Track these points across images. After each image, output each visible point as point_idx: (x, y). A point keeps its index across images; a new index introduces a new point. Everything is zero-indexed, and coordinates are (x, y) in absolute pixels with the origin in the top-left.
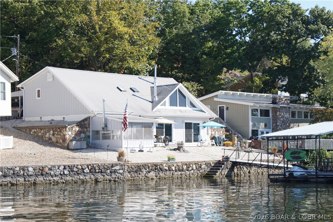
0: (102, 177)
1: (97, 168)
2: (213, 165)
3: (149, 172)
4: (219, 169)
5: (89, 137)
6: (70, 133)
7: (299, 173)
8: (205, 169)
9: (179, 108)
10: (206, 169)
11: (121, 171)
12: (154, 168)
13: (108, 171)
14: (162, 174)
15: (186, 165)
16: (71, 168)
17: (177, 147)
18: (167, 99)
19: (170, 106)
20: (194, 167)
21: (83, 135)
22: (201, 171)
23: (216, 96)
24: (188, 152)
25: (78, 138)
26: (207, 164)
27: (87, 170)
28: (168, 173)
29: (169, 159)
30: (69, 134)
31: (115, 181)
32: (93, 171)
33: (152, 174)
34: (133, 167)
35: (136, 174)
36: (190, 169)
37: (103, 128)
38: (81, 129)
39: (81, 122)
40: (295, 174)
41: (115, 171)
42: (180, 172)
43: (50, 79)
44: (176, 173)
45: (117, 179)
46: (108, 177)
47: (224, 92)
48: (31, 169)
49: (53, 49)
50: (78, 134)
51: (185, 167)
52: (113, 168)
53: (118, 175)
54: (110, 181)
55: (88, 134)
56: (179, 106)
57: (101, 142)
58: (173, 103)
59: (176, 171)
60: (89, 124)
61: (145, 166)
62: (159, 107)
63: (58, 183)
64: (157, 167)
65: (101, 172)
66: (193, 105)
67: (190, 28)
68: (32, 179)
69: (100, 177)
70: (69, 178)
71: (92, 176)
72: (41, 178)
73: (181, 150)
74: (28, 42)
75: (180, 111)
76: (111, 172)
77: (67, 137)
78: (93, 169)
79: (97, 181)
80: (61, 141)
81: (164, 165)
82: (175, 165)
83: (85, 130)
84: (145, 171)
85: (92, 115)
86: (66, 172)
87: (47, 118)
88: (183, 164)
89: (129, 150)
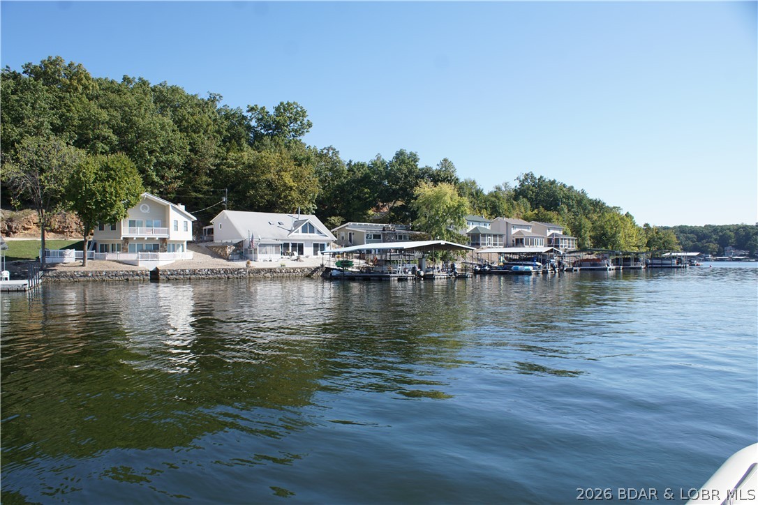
1: (228, 271)
2: (313, 269)
3: (266, 273)
4: (316, 272)
5: (243, 252)
8: (307, 272)
9: (308, 234)
11: (244, 273)
12: (269, 271)
13: (236, 273)
14: (275, 275)
15: (293, 269)
16: (212, 270)
18: (300, 228)
19: (302, 233)
20: (299, 271)
21: (238, 251)
22: (304, 273)
23: (347, 226)
24: (303, 261)
25: (235, 253)
26: (309, 269)
27: (222, 272)
28: (280, 274)
29: (282, 266)
30: (229, 251)
33: (268, 275)
34: (255, 270)
35: (257, 274)
36: (296, 272)
37: (249, 247)
38: (237, 248)
39: (237, 243)
41: (240, 273)
42: (288, 274)
43: (225, 218)
45: (241, 277)
46: (235, 276)
47: (352, 223)
48: (187, 271)
49: (247, 197)
50: (234, 251)
51: (292, 271)
52: (239, 271)
53: (242, 274)
54: (237, 278)
55: (241, 250)
57: (249, 255)
58: (304, 230)
59: (285, 273)
60: (243, 245)
61: (263, 270)
62: (293, 233)
63: (204, 279)
64: (271, 270)
65: (231, 273)
66: (319, 232)
67: (345, 181)
68: (188, 277)
69: (231, 276)
70: (210, 276)
71: (226, 275)
72: (194, 276)
74: (236, 192)
75: (309, 236)
76: (238, 273)
78: (226, 271)
79: (228, 278)
81: (277, 269)
82: (285, 269)
83: (240, 248)
84: (263, 272)
85: (244, 239)
86: (209, 273)
87: (224, 241)
88: (290, 268)
89: (262, 260)
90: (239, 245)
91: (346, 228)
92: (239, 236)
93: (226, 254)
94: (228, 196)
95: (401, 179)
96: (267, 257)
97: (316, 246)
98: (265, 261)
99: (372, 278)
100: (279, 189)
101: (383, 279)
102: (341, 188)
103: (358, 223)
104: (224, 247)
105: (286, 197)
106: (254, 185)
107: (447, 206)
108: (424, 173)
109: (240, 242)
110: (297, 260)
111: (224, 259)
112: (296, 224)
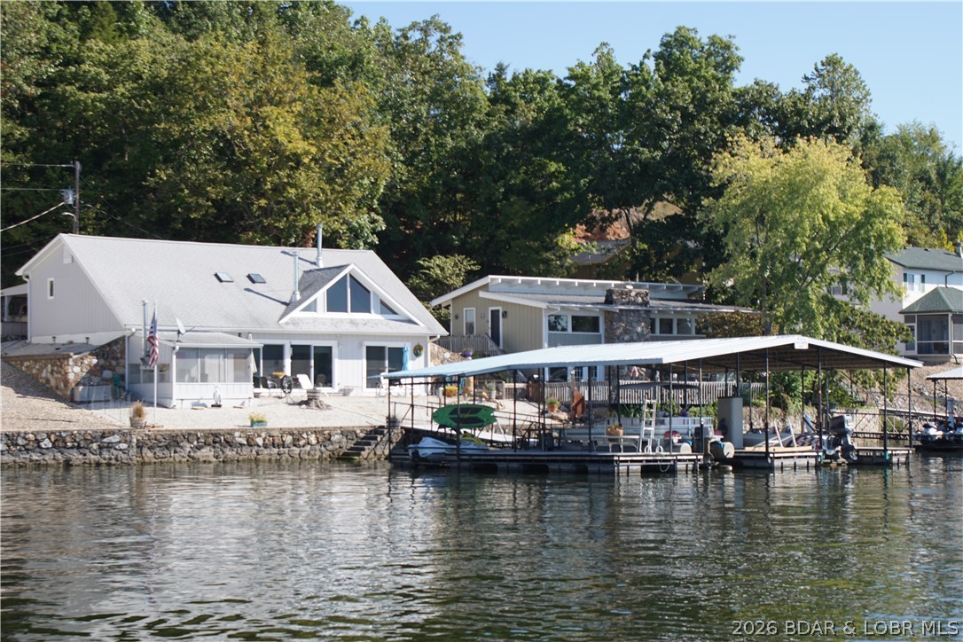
0: (81, 457)
1: (68, 439)
2: (362, 435)
3: (199, 448)
4: (369, 444)
5: (123, 377)
6: (77, 369)
7: (429, 452)
8: (341, 444)
9: (350, 315)
10: (344, 444)
11: (123, 446)
12: (210, 440)
13: (95, 446)
14: (229, 453)
15: (292, 434)
16: (11, 439)
17: (306, 399)
18: (321, 296)
19: (328, 311)
20: (313, 439)
21: (107, 374)
22: (330, 447)
24: (328, 407)
25: (96, 380)
26: (346, 433)
27: (47, 443)
28: (246, 451)
29: (253, 423)
30: (75, 371)
31: (109, 465)
32: (61, 444)
33: (207, 453)
34: (159, 437)
35: (166, 452)
36: (302, 442)
37: (142, 359)
38: (102, 362)
39: (103, 346)
40: (421, 452)
41: (109, 446)
42: (276, 450)
43: (67, 261)
44: (266, 451)
45: (113, 462)
46: (92, 457)
47: (500, 278)
50: (93, 371)
51: (289, 439)
52: (105, 440)
53: (115, 452)
54: (98, 464)
55: (119, 370)
56: (352, 311)
57: (142, 387)
58: (335, 303)
59: (265, 446)
60: (123, 352)
61: (189, 436)
62: (297, 313)
64: (216, 439)
65: (79, 447)
66: (387, 309)
67: (479, 135)
69: (76, 456)
70: (5, 458)
71: (59, 456)
73: (313, 403)
75: (352, 322)
76: (100, 448)
77: (71, 377)
78: (59, 441)
79: (68, 465)
80: (62, 385)
81: (237, 434)
82: (263, 435)
83: (114, 363)
84: (188, 445)
85: (127, 333)
87: (63, 339)
88: (283, 432)
89: (188, 404)
90: (111, 353)
91: (482, 294)
92: (111, 320)
93: (66, 382)
94: (83, 188)
95: (669, 128)
96: (204, 391)
97: (374, 354)
98: (197, 405)
99: (552, 466)
100: (255, 161)
101: (591, 468)
102: (468, 160)
103: (520, 279)
104: (58, 357)
105: (279, 189)
106: (170, 151)
107: (825, 218)
108: (748, 107)
109: (116, 342)
110: (307, 403)
111: (59, 399)
112: (309, 283)
